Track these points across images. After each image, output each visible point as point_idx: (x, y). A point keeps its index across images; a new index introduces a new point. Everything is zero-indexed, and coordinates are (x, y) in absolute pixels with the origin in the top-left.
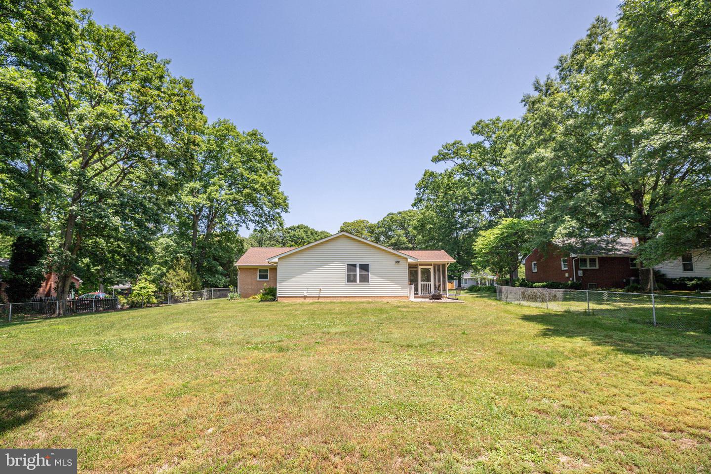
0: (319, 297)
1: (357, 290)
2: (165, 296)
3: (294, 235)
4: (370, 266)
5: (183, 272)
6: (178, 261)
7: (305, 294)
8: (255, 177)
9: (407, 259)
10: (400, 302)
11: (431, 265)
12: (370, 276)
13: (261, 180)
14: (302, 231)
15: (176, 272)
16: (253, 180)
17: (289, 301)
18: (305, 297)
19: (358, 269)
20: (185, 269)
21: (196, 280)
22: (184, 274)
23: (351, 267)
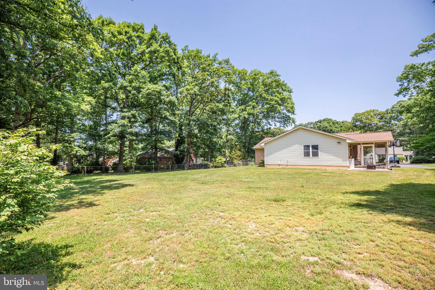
0: (287, 165)
1: (311, 161)
2: (230, 163)
3: (320, 126)
4: (319, 146)
5: (239, 152)
6: (236, 146)
7: (279, 163)
8: (272, 97)
9: (346, 140)
10: (340, 169)
11: (372, 143)
12: (319, 152)
13: (276, 98)
14: (326, 122)
15: (235, 152)
16: (271, 99)
17: (271, 167)
18: (279, 165)
19: (311, 148)
20: (240, 150)
21: (245, 156)
22: (239, 153)
23: (307, 147)
